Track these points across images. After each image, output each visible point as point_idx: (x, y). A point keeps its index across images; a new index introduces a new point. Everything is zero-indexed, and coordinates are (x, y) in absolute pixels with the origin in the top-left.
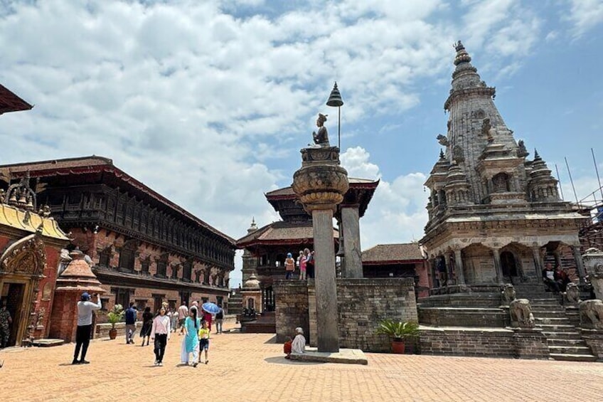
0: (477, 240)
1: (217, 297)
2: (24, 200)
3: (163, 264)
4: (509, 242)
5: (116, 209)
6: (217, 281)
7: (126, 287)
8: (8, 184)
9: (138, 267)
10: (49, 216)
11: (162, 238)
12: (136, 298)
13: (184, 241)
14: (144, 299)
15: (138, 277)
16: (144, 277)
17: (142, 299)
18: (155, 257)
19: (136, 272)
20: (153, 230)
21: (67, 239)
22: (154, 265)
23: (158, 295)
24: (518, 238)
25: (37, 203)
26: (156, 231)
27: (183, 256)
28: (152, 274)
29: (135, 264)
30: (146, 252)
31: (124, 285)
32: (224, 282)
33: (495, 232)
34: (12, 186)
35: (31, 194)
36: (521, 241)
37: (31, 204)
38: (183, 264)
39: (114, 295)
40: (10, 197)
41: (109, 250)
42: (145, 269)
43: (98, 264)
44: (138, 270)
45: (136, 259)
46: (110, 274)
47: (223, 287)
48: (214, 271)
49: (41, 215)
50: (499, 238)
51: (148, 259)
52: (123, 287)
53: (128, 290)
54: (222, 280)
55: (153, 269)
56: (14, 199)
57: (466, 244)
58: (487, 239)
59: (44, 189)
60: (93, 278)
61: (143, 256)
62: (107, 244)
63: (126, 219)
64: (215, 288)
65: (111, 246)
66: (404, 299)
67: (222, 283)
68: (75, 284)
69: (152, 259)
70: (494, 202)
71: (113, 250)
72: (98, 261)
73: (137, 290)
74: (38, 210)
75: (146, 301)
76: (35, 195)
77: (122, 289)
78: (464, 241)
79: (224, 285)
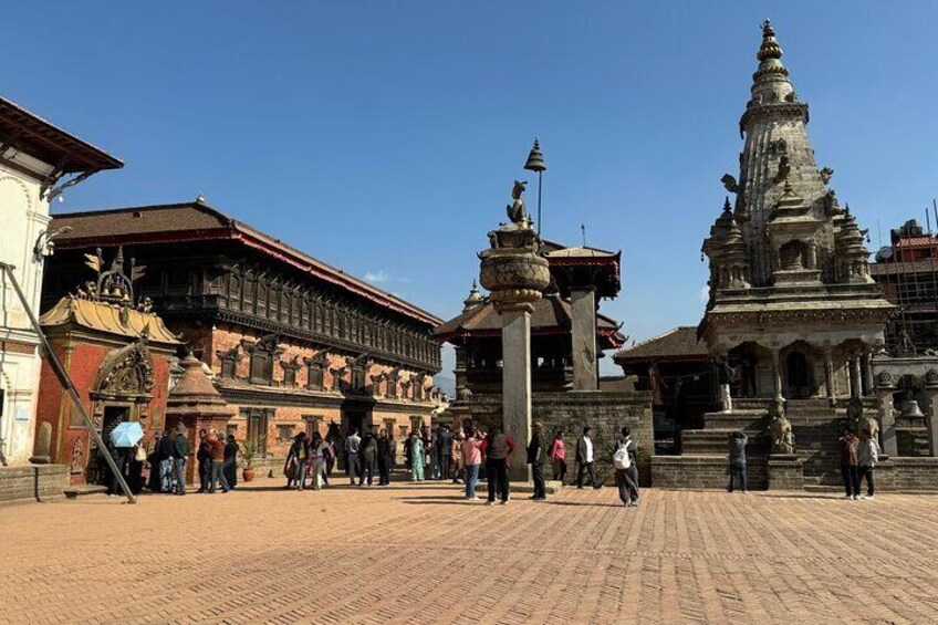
0: (749, 337)
1: (411, 418)
2: (118, 292)
3: (318, 368)
4: (793, 340)
5: (242, 291)
6: (410, 390)
7: (262, 407)
8: (96, 272)
9: (278, 374)
10: (152, 311)
11: (315, 328)
12: (278, 423)
13: (350, 329)
14: (290, 423)
15: (281, 389)
16: (288, 389)
17: (288, 423)
18: (304, 358)
19: (277, 383)
20: (301, 316)
21: (178, 342)
22: (304, 370)
23: (311, 416)
24: (806, 335)
25: (135, 295)
26: (306, 318)
27: (349, 353)
28: (301, 385)
29: (275, 371)
30: (291, 352)
31: (260, 404)
32: (423, 392)
33: (775, 326)
34: (102, 276)
35: (126, 283)
36: (810, 339)
37: (126, 297)
38: (351, 366)
39: (244, 417)
40: (102, 290)
41: (234, 352)
42: (290, 379)
43: (221, 375)
44: (279, 379)
45: (276, 363)
46: (236, 387)
47: (422, 401)
48: (405, 375)
49: (141, 310)
50: (780, 336)
51: (294, 362)
52: (258, 407)
53: (265, 411)
54: (420, 388)
55: (302, 376)
56: (106, 292)
57: (736, 343)
58: (764, 336)
59: (142, 274)
60: (216, 396)
61: (285, 358)
62: (231, 344)
63: (259, 304)
64: (408, 402)
65: (237, 347)
66: (638, 418)
67: (419, 395)
68: (192, 404)
69: (300, 361)
70: (779, 285)
71: (241, 352)
72: (219, 370)
73: (279, 410)
74: (136, 304)
75: (293, 426)
76: (130, 284)
77: (258, 410)
78: (733, 339)
79: (423, 397)
